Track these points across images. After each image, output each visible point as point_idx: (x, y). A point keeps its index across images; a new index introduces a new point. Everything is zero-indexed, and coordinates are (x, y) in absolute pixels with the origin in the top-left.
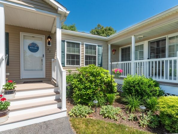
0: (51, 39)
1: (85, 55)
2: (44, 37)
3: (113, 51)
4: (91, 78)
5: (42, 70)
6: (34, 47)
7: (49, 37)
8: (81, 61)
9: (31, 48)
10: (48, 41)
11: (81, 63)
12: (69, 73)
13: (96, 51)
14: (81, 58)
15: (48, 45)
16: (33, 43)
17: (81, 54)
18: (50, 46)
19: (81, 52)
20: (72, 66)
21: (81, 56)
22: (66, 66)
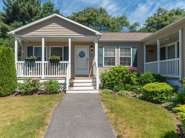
0: (93, 47)
1: (120, 57)
2: (88, 47)
3: (149, 51)
4: (116, 74)
5: (87, 69)
6: (82, 54)
7: (92, 47)
8: (116, 62)
9: (80, 54)
10: (91, 49)
11: (116, 64)
12: (105, 72)
13: (130, 53)
14: (116, 59)
15: (91, 52)
16: (82, 52)
17: (116, 57)
18: (93, 52)
19: (116, 55)
20: (109, 66)
21: (116, 58)
22: (103, 66)
